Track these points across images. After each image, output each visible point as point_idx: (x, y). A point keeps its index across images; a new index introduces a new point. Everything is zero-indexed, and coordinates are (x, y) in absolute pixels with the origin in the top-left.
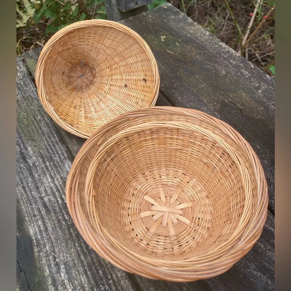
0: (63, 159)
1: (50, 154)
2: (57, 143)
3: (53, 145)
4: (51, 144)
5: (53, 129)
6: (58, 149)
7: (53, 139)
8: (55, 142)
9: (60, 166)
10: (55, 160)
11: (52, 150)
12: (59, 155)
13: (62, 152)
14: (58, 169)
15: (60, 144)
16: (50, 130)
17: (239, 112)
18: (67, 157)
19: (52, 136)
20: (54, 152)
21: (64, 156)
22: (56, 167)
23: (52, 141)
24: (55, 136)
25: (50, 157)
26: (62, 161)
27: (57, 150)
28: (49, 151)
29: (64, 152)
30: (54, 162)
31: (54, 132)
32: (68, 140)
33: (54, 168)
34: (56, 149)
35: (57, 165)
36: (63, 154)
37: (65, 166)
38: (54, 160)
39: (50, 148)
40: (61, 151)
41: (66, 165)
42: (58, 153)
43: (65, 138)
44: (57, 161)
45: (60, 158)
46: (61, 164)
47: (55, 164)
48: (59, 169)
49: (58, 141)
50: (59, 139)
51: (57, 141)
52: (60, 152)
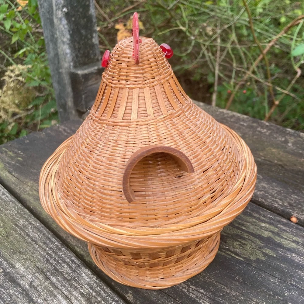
0: (75, 268)
1: (54, 266)
2: (60, 249)
3: (53, 252)
4: (50, 252)
5: (48, 232)
6: (63, 256)
7: (51, 246)
8: (55, 248)
9: (74, 278)
10: (62, 271)
11: (55, 260)
12: (68, 265)
13: (71, 260)
14: (72, 284)
15: (64, 249)
16: (44, 235)
17: (280, 168)
18: (80, 265)
19: (48, 241)
20: (58, 261)
21: (75, 263)
22: (68, 281)
23: (51, 248)
24: (53, 241)
25: (54, 269)
26: (74, 271)
27: (63, 258)
28: (51, 261)
29: (73, 258)
30: (63, 275)
31: (50, 236)
32: (74, 241)
33: (65, 283)
34: (60, 257)
35: (69, 278)
36: (72, 261)
37: (83, 277)
38: (61, 273)
39: (51, 258)
40: (68, 258)
41: (83, 275)
42: (65, 262)
43: (69, 240)
44: (67, 273)
45: (70, 267)
46: (74, 275)
47: (64, 278)
48: (74, 284)
49: (60, 246)
50: (60, 244)
51: (58, 246)
52: (68, 260)
